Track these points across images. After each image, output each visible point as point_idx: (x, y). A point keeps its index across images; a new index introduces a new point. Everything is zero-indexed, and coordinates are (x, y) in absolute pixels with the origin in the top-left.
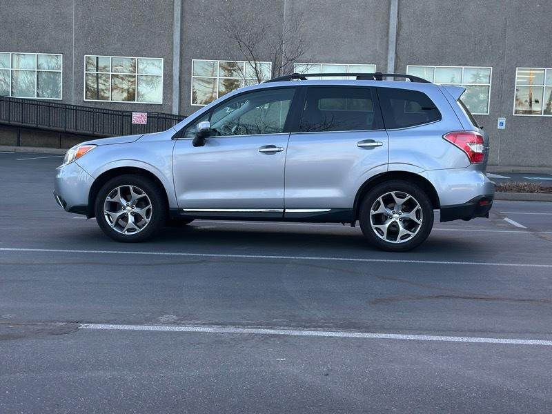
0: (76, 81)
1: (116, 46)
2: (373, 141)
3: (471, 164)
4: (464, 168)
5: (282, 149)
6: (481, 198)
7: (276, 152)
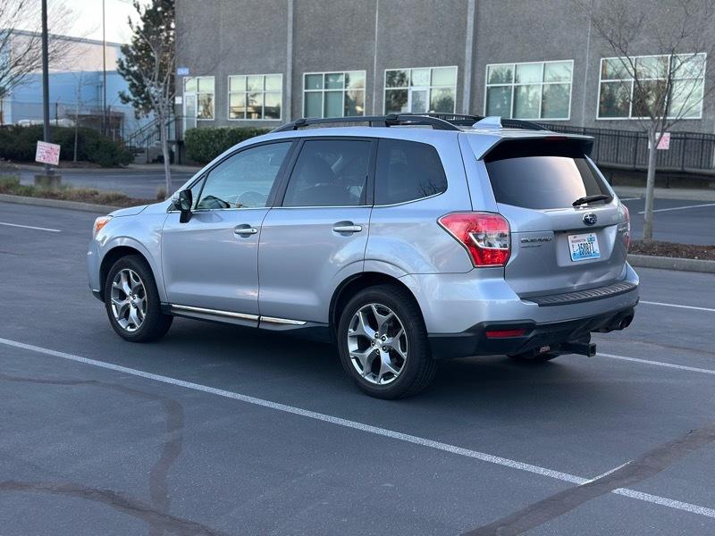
0: (589, 94)
1: (642, 42)
2: (351, 224)
3: (474, 267)
4: (465, 274)
5: (255, 231)
6: (485, 325)
7: (249, 234)
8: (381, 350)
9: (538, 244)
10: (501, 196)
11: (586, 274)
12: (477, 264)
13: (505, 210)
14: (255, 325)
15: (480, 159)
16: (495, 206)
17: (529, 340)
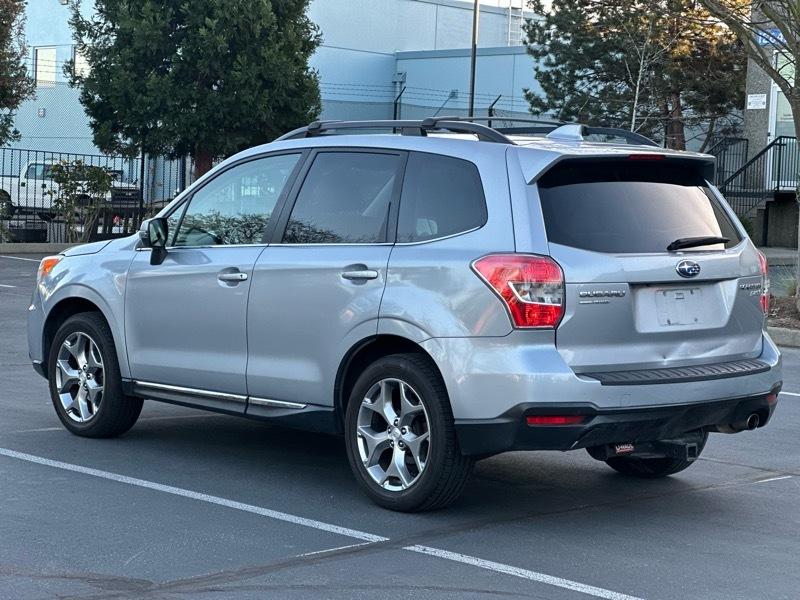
2: (364, 267)
3: (515, 329)
4: (501, 338)
5: (245, 276)
6: (525, 408)
7: (238, 281)
8: (396, 443)
9: (606, 299)
10: (555, 234)
11: (684, 345)
12: (518, 324)
13: (560, 252)
14: (241, 410)
15: (530, 183)
16: (546, 247)
17: (587, 431)
